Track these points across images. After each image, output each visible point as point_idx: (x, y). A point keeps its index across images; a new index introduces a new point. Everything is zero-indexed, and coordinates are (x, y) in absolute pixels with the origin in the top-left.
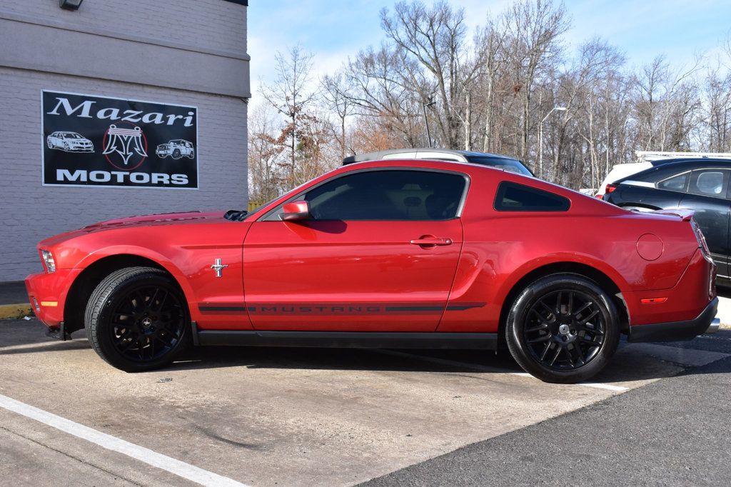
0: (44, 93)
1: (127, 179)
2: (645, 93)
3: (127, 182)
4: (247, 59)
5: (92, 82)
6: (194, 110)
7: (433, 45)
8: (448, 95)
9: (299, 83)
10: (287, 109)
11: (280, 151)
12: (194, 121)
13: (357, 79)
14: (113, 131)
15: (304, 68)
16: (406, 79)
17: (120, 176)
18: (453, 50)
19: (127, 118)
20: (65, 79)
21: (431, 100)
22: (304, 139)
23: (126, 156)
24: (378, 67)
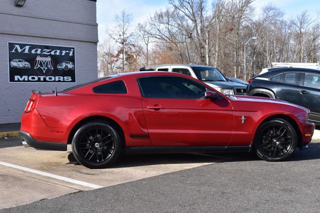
0: (9, 43)
1: (45, 79)
2: (297, 29)
3: (45, 80)
4: (97, 25)
5: (29, 38)
6: (73, 48)
7: (192, 7)
8: (199, 32)
9: (125, 28)
10: (120, 40)
11: (117, 61)
12: (73, 53)
13: (154, 25)
14: (38, 59)
15: (128, 21)
16: (179, 24)
17: (42, 78)
18: (202, 9)
19: (44, 53)
20: (18, 37)
21: (191, 34)
22: (128, 55)
23: (44, 69)
24: (165, 18)
